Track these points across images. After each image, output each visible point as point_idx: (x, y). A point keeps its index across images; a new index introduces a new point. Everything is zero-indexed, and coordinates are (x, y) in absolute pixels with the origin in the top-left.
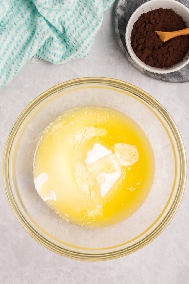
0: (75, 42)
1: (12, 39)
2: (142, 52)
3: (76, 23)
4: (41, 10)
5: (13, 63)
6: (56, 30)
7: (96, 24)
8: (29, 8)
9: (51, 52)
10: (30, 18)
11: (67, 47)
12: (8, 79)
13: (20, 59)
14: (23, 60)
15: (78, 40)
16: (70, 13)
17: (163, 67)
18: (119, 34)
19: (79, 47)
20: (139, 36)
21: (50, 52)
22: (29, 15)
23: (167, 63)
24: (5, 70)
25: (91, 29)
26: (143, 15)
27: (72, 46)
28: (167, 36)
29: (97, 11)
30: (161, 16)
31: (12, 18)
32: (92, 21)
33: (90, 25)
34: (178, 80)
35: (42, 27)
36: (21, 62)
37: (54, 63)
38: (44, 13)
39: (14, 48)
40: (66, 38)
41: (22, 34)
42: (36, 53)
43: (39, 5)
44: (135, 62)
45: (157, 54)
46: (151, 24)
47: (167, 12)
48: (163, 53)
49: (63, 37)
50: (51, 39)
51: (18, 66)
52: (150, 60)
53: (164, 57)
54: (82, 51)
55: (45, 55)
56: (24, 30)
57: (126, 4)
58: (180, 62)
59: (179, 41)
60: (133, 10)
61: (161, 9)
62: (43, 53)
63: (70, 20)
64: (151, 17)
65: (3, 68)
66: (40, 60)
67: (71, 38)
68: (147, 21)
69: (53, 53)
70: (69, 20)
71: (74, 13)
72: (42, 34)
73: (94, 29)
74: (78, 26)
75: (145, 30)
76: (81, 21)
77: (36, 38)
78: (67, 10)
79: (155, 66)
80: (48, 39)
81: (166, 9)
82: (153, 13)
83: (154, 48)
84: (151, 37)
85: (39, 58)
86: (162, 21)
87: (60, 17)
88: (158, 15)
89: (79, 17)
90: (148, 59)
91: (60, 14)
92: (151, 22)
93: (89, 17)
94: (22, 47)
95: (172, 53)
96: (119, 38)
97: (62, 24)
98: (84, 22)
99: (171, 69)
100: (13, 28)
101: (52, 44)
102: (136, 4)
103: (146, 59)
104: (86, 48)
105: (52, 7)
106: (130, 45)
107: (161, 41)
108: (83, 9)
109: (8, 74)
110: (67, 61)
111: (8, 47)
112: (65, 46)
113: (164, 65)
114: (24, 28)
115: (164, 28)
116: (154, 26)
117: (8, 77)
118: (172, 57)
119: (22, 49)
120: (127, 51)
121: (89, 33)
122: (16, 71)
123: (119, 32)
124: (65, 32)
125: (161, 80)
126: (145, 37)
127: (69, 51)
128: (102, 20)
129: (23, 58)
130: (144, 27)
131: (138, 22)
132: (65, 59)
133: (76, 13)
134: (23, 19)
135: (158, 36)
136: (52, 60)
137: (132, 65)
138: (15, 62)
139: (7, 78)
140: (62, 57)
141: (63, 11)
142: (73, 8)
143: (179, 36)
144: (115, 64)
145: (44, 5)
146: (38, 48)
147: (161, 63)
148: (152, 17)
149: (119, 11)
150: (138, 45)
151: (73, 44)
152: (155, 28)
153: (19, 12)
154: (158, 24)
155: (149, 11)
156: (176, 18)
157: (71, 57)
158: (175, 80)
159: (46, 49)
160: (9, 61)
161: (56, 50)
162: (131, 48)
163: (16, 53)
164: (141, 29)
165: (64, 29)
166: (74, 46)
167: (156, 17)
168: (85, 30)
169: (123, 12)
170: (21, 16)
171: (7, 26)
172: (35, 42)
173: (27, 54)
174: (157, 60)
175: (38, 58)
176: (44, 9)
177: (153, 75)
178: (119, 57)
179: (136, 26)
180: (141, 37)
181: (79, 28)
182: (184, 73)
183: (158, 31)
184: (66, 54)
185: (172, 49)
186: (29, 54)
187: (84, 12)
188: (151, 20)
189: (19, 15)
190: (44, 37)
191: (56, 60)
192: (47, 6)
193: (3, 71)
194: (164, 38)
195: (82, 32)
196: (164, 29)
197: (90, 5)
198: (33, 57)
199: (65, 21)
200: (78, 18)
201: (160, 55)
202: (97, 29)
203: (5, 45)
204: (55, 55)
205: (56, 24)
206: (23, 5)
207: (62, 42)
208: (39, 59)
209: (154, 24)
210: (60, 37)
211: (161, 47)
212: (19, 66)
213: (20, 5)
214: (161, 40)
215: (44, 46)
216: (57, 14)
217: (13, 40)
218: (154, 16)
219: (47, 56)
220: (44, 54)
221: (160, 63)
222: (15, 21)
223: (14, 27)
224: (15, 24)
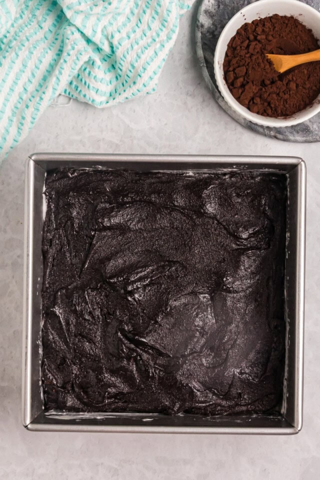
0: (130, 68)
1: (23, 65)
2: (243, 89)
3: (132, 36)
4: (72, 16)
5: (27, 107)
6: (99, 50)
7: (168, 38)
8: (50, 12)
9: (91, 86)
10: (52, 29)
11: (117, 78)
12: (20, 134)
13: (38, 99)
14: (44, 99)
15: (136, 65)
16: (121, 19)
17: (278, 116)
18: (203, 58)
19: (139, 77)
20: (237, 62)
21: (88, 87)
22: (51, 23)
23: (285, 109)
24: (15, 119)
25: (158, 45)
26: (245, 27)
27: (126, 76)
28: (286, 62)
29: (168, 15)
30: (276, 29)
31: (21, 29)
32: (160, 31)
33: (157, 40)
34: (304, 139)
35: (75, 43)
36: (40, 104)
37: (96, 106)
38: (78, 21)
39: (27, 80)
40: (116, 62)
41: (39, 55)
42: (64, 88)
43: (67, 6)
44: (230, 107)
45: (268, 94)
46: (259, 41)
47: (286, 22)
48: (280, 92)
49: (112, 61)
50: (91, 63)
51: (36, 112)
52: (257, 104)
53: (279, 98)
54: (144, 84)
55: (81, 91)
56: (44, 49)
57: (216, 7)
58: (308, 107)
59: (306, 72)
60: (227, 18)
61: (276, 16)
62: (77, 88)
63: (122, 31)
64: (259, 30)
65: (10, 115)
66: (72, 100)
67: (124, 61)
68: (252, 37)
69: (94, 87)
70: (119, 32)
71: (129, 19)
72: (76, 55)
73: (164, 46)
74: (136, 42)
75: (248, 52)
76: (141, 33)
77: (65, 61)
78: (116, 14)
79: (265, 114)
80: (85, 63)
81: (285, 17)
82: (262, 22)
83: (263, 84)
84: (259, 64)
85: (71, 96)
86: (278, 36)
87: (105, 27)
88: (270, 27)
89: (137, 25)
90: (253, 103)
91: (104, 22)
92: (259, 38)
93: (156, 25)
94: (42, 77)
95: (294, 92)
96: (203, 66)
97: (109, 38)
98: (147, 35)
99: (292, 119)
100: (24, 46)
101: (92, 73)
102: (233, 8)
103: (249, 102)
104: (151, 78)
105: (91, 9)
106: (222, 77)
107: (275, 71)
108: (144, 12)
109: (20, 125)
110: (118, 101)
111: (17, 79)
112: (114, 77)
113: (280, 112)
114: (43, 45)
115: (281, 49)
116: (263, 45)
117: (20, 131)
118: (294, 98)
119: (42, 82)
120: (217, 87)
121: (155, 52)
122: (34, 119)
123: (202, 56)
124: (113, 52)
125: (276, 137)
126: (248, 65)
127: (121, 85)
128: (177, 30)
129: (43, 96)
130: (246, 46)
131: (237, 38)
132: (114, 99)
133: (132, 19)
134: (40, 30)
135: (270, 63)
136: (91, 99)
137: (225, 111)
138: (30, 104)
139: (18, 132)
140: (108, 95)
141: (110, 17)
142: (128, 11)
143: (306, 63)
144: (197, 111)
145: (77, 7)
146: (70, 79)
147: (276, 110)
148: (261, 30)
149: (204, 20)
150: (236, 78)
151: (128, 72)
152: (264, 49)
153: (34, 20)
154: (270, 41)
155: (254, 19)
156: (301, 31)
157: (125, 95)
158: (299, 138)
159: (81, 80)
160: (20, 103)
161: (100, 83)
162: (224, 82)
163: (31, 88)
164: (241, 49)
165: (112, 47)
166: (128, 75)
167: (267, 30)
168: (148, 48)
169: (210, 20)
170: (37, 26)
171: (14, 43)
172: (63, 69)
173: (50, 89)
174: (269, 104)
175: (67, 97)
176: (78, 13)
177: (261, 130)
178: (203, 97)
179: (233, 45)
180: (241, 64)
181: (138, 44)
182: (314, 127)
183: (271, 54)
184: (116, 90)
185: (295, 85)
186: (54, 89)
187: (146, 18)
188: (258, 34)
189: (34, 24)
190: (80, 59)
191: (99, 99)
192: (83, 7)
193: (11, 121)
194: (282, 65)
195: (142, 52)
196: (279, 50)
197: (156, 5)
198: (60, 95)
199: (113, 34)
200: (136, 27)
201: (274, 96)
202: (170, 45)
203: (12, 76)
204: (97, 92)
205: (98, 38)
206: (40, 7)
207: (109, 69)
208: (70, 99)
209: (263, 41)
210: (106, 61)
211: (276, 81)
212: (38, 110)
213: (36, 8)
214: (276, 69)
215: (79, 75)
216: (100, 21)
217: (25, 66)
218: (265, 29)
219: (83, 93)
220: (79, 89)
221: (273, 109)
222: (28, 34)
223: (26, 44)
224: (28, 40)
